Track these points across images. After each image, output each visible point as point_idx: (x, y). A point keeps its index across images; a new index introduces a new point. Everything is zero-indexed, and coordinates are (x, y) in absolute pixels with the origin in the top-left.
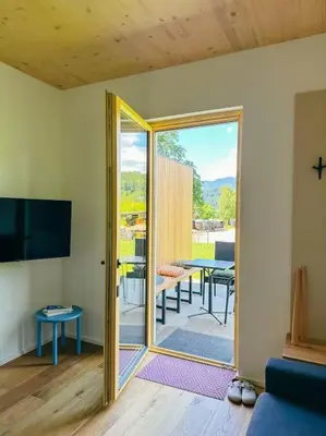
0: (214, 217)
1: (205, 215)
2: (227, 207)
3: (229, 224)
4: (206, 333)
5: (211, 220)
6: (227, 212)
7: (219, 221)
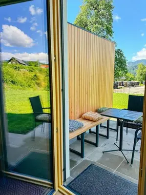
0: (134, 80)
1: (129, 79)
2: (141, 75)
3: (142, 83)
4: (114, 172)
5: (132, 81)
6: (141, 77)
7: (136, 82)
